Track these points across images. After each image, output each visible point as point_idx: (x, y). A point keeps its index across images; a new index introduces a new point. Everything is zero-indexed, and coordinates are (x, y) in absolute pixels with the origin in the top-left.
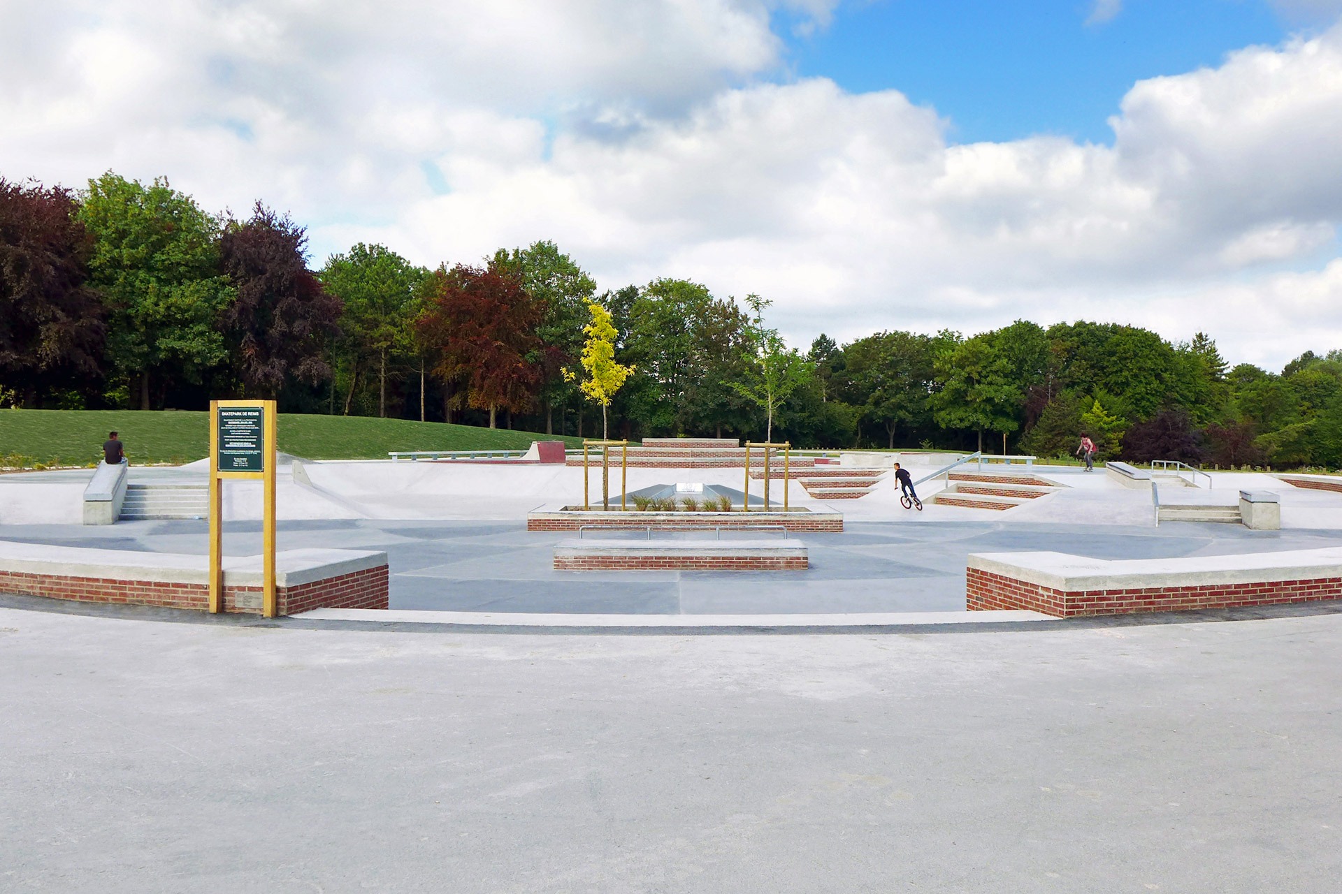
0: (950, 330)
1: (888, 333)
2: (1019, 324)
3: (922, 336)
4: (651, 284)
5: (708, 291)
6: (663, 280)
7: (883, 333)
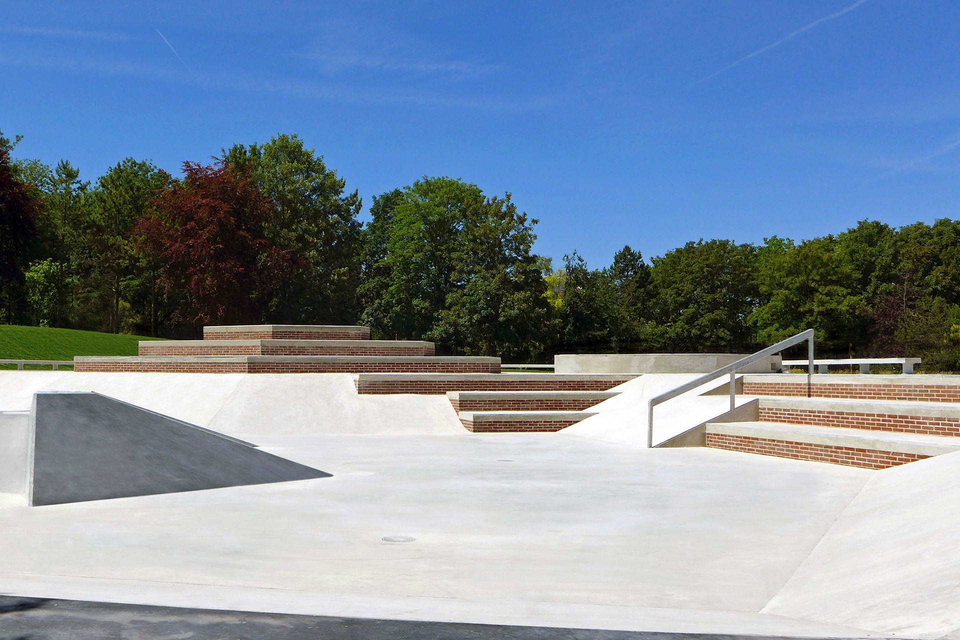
0: (778, 238)
1: (703, 243)
2: (863, 225)
3: (745, 246)
4: (416, 184)
5: (481, 191)
6: (429, 179)
7: (697, 241)
